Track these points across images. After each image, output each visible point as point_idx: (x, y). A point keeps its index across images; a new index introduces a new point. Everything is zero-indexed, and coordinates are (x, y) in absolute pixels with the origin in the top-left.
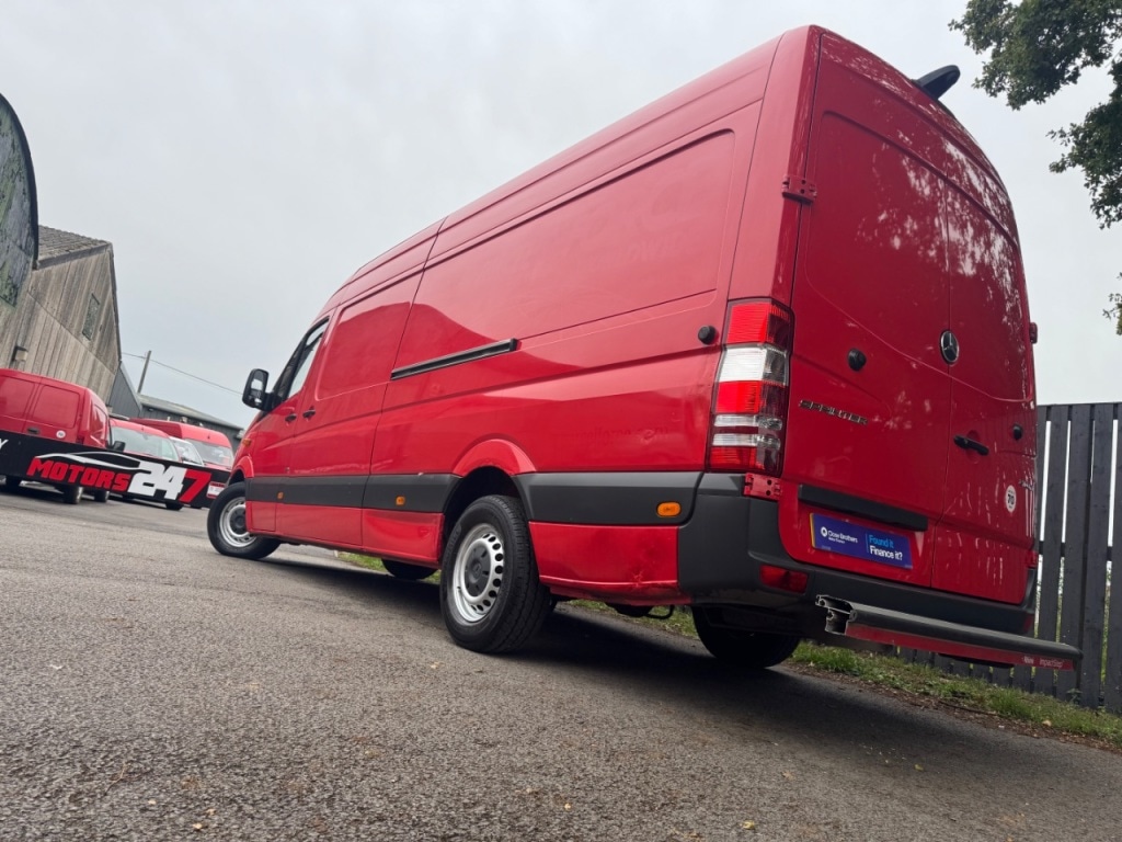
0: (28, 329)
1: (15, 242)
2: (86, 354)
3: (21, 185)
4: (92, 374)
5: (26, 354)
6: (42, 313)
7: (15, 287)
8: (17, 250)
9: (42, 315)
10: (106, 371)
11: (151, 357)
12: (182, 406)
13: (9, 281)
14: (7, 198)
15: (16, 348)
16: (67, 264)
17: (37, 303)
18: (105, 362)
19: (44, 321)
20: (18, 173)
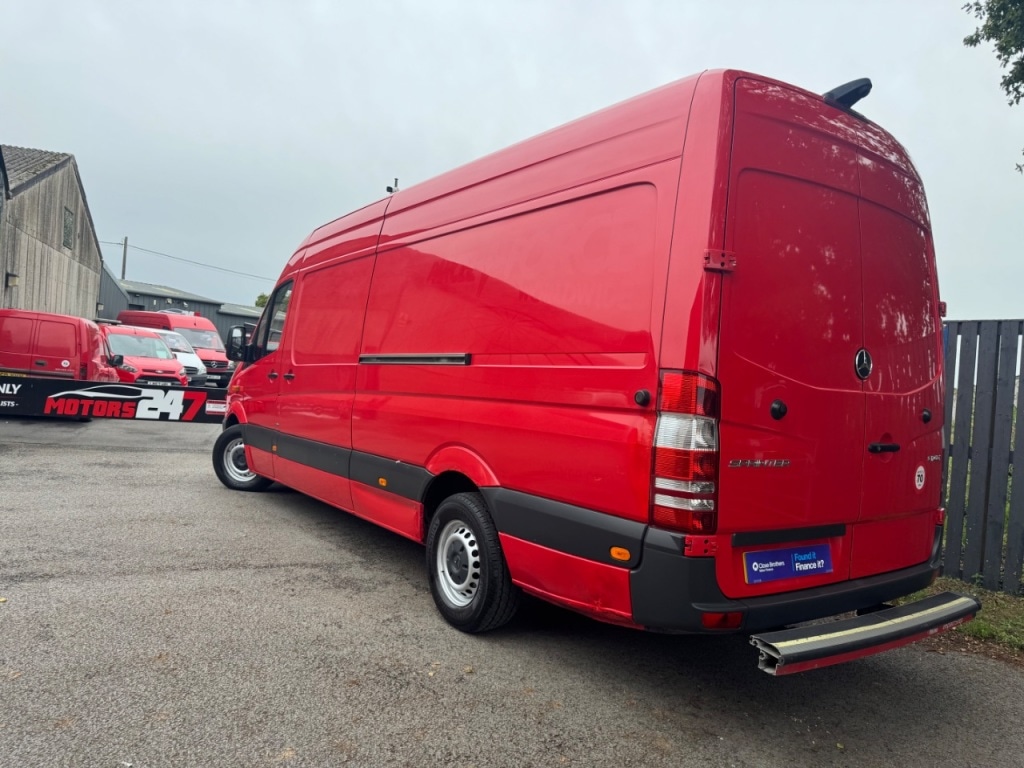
0: (14, 255)
2: (70, 263)
4: (79, 279)
5: (17, 279)
6: (23, 235)
9: (24, 238)
11: (128, 244)
12: (165, 287)
15: (8, 275)
16: (37, 185)
17: (17, 229)
18: (89, 265)
19: (27, 243)
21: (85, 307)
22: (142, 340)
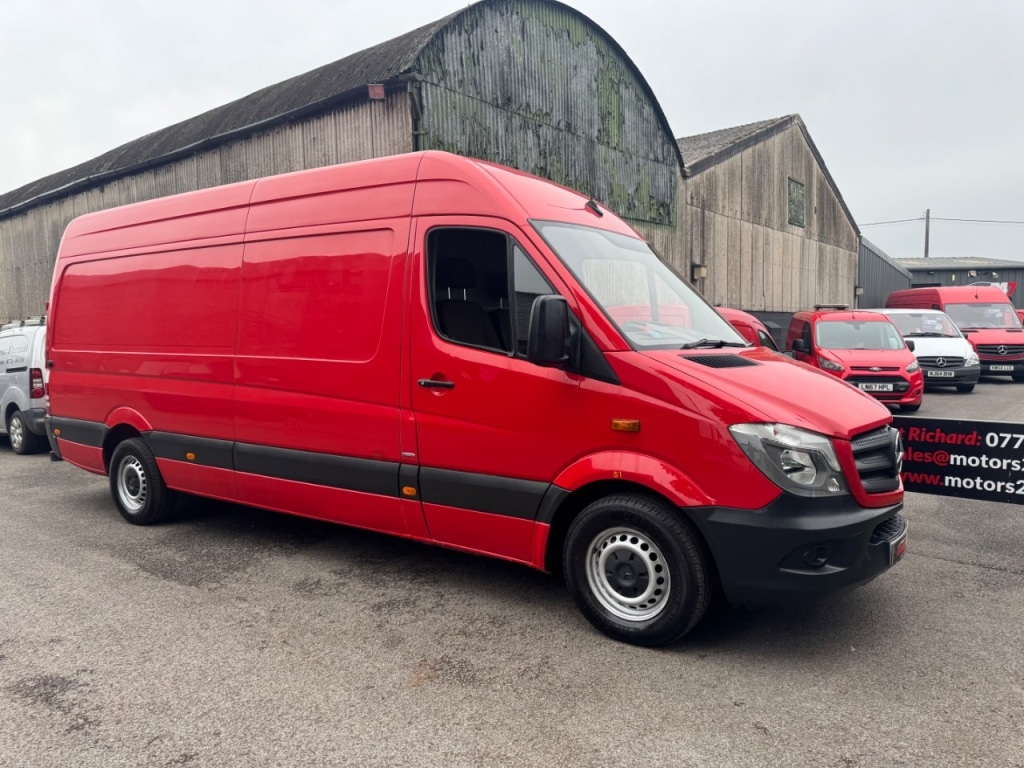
0: (704, 242)
1: (646, 157)
2: (803, 242)
3: (629, 94)
4: (821, 260)
5: (704, 270)
6: (718, 218)
7: (663, 205)
8: (651, 164)
9: (720, 224)
10: (843, 253)
11: (931, 216)
13: (653, 201)
14: (615, 114)
15: (694, 267)
16: (737, 157)
17: (706, 212)
18: (838, 244)
19: (725, 227)
20: (619, 80)
21: (835, 293)
22: (861, 326)
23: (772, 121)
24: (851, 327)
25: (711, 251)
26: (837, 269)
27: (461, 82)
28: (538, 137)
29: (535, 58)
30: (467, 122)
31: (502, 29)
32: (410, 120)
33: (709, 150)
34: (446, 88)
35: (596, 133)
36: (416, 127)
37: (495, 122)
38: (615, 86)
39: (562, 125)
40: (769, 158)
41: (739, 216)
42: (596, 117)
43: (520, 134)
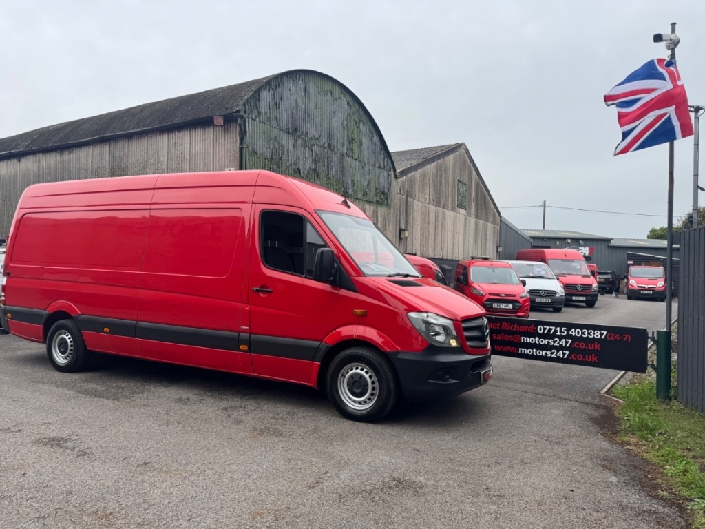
0: (407, 216)
1: (374, 165)
2: (466, 219)
3: (365, 128)
4: (477, 230)
5: (407, 233)
6: (416, 202)
7: (383, 193)
8: (377, 170)
9: (417, 206)
10: (490, 226)
11: (546, 204)
13: (378, 191)
14: (357, 140)
15: (401, 231)
16: (427, 167)
17: (409, 199)
18: (487, 220)
19: (419, 208)
20: (360, 120)
21: (485, 249)
22: (496, 270)
23: (449, 146)
24: (490, 270)
25: (411, 221)
26: (486, 235)
27: (269, 119)
28: (312, 151)
29: (312, 106)
30: (271, 142)
31: (293, 89)
32: (238, 139)
33: (411, 162)
34: (260, 122)
35: (345, 151)
36: (241, 143)
37: (286, 141)
38: (357, 124)
39: (326, 145)
40: (446, 168)
41: (428, 201)
42: (346, 141)
43: (301, 149)
